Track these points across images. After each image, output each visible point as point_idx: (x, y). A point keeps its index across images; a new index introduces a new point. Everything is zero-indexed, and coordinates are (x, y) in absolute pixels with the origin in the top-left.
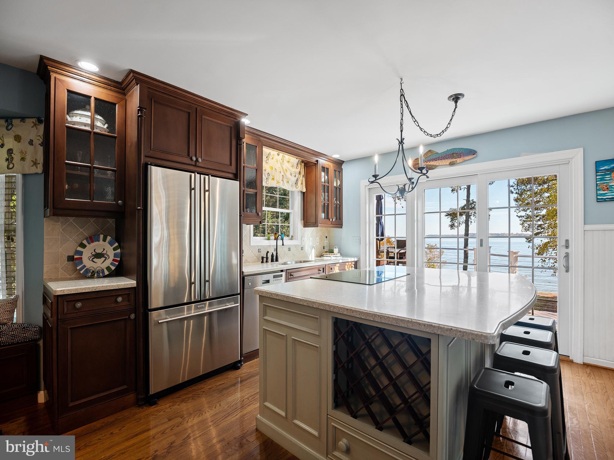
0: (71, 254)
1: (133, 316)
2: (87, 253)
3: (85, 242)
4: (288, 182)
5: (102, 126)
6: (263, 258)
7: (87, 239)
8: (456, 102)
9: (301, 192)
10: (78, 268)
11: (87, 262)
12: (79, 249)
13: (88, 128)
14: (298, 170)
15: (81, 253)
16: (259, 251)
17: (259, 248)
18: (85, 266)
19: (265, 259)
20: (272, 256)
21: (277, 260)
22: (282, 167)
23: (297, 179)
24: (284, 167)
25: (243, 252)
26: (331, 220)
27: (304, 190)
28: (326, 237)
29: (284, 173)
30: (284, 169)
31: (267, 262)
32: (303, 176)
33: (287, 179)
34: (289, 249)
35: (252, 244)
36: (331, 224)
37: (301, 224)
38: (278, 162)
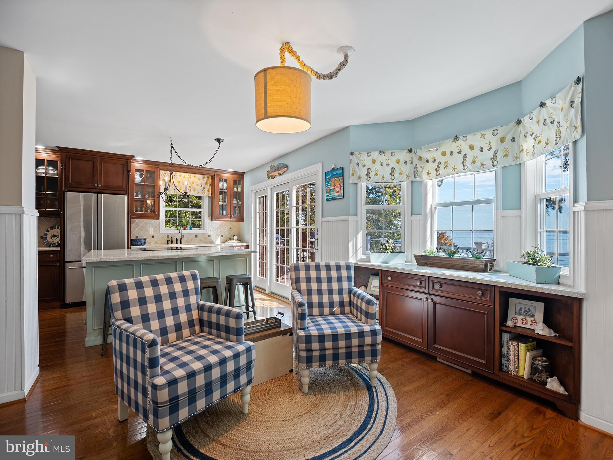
0: (42, 235)
1: (58, 264)
2: (49, 234)
3: (49, 229)
4: (195, 191)
5: (53, 172)
6: (168, 241)
7: (50, 228)
8: (219, 143)
9: (208, 197)
10: (44, 242)
11: (49, 239)
12: (46, 233)
13: (44, 175)
14: (205, 181)
15: (46, 235)
16: (168, 236)
17: (168, 235)
18: (47, 241)
19: (170, 242)
20: (177, 240)
21: (181, 243)
22: (189, 181)
23: (204, 188)
24: (191, 181)
25: (153, 237)
26: (229, 216)
27: (210, 195)
28: (230, 228)
29: (191, 185)
30: (191, 182)
31: (171, 244)
32: (210, 185)
33: (194, 188)
34: (196, 236)
35: (161, 232)
36: (230, 219)
37: (208, 219)
38: (185, 178)
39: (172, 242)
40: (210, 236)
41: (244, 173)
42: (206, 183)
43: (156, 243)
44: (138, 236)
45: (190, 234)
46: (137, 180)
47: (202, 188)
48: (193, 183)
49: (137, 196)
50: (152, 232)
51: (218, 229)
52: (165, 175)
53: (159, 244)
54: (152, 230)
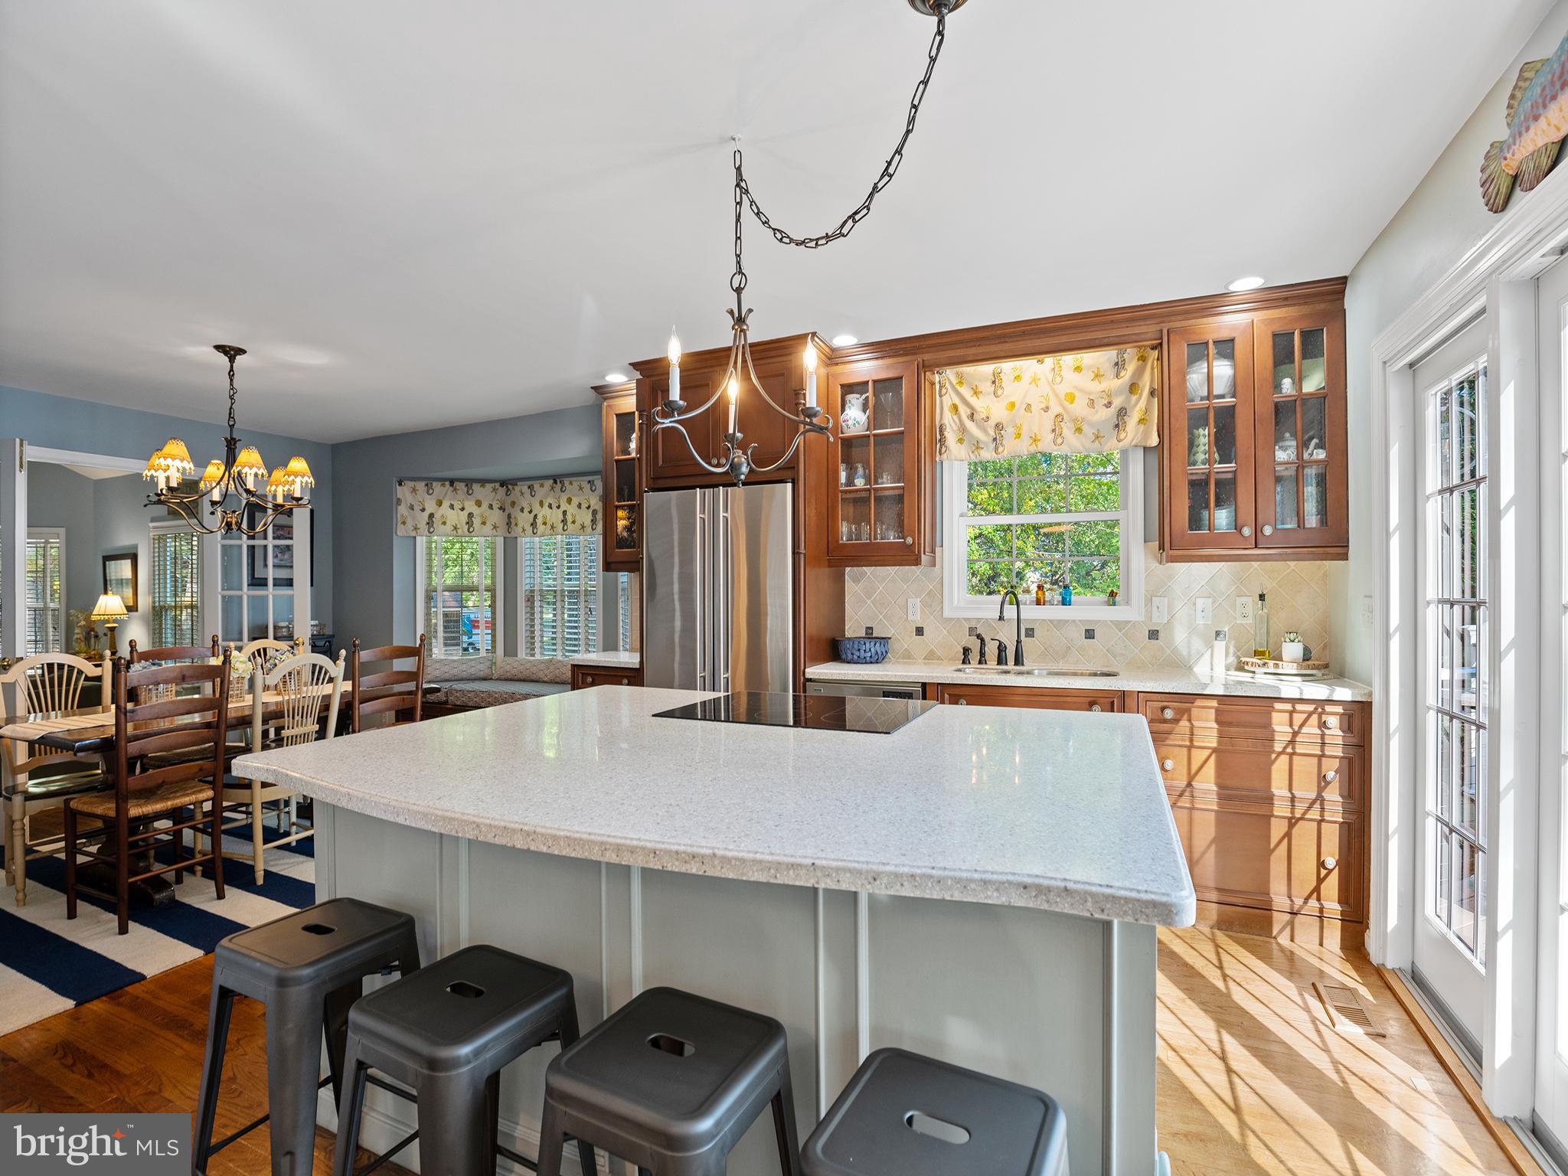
4: (1079, 430)
6: (966, 651)
9: (1145, 449)
14: (1128, 376)
16: (969, 632)
17: (972, 625)
19: (975, 656)
20: (1002, 648)
21: (1018, 660)
22: (1054, 390)
23: (1122, 413)
24: (1063, 389)
25: (920, 631)
26: (1247, 531)
27: (1154, 441)
29: (1064, 407)
30: (1062, 395)
31: (980, 662)
32: (1152, 393)
33: (1075, 420)
34: (1090, 634)
35: (947, 614)
36: (1256, 547)
37: (1146, 555)
38: (1039, 383)
39: (982, 654)
40: (1153, 635)
41: (1343, 281)
42: (1133, 388)
43: (931, 657)
44: (871, 628)
45: (1059, 624)
46: (850, 423)
47: (1113, 410)
48: (1071, 398)
49: (850, 481)
50: (916, 618)
51: (1200, 602)
52: (957, 387)
53: (939, 658)
54: (915, 605)
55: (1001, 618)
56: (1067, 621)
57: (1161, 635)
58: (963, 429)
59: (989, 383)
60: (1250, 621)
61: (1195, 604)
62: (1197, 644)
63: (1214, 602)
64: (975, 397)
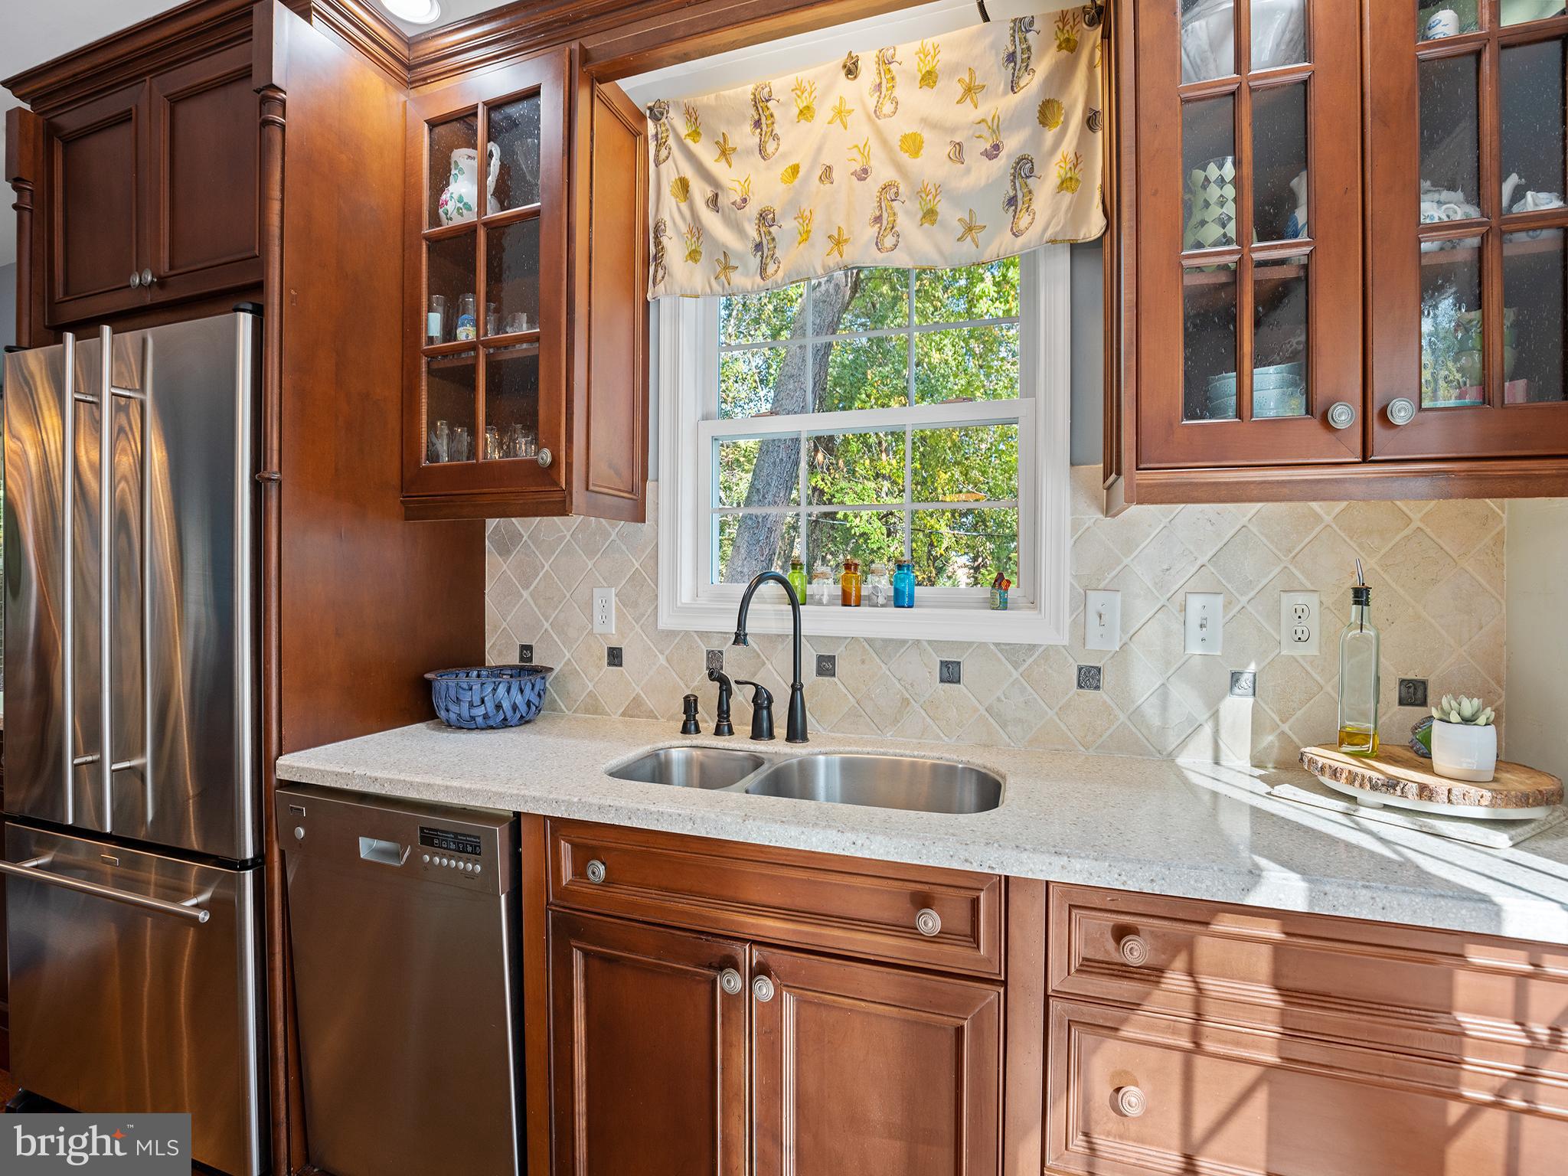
16: (712, 663)
17: (715, 644)
20: (762, 701)
21: (795, 728)
22: (880, 133)
23: (1024, 168)
24: (897, 127)
25: (615, 656)
26: (1344, 416)
27: (1094, 226)
28: (1361, 596)
29: (899, 167)
30: (895, 141)
31: (718, 730)
32: (1091, 121)
33: (920, 193)
34: (950, 673)
35: (665, 622)
36: (1365, 460)
37: (1073, 496)
38: (849, 120)
39: (723, 712)
40: (1089, 677)
42: (1047, 111)
43: (634, 711)
44: (530, 649)
45: (887, 648)
47: (1003, 162)
48: (913, 145)
49: (447, 333)
50: (609, 629)
51: (1195, 603)
52: (689, 142)
53: (651, 715)
54: (607, 599)
55: (740, 638)
56: (904, 642)
57: (1106, 679)
58: (698, 230)
59: (748, 128)
60: (1311, 649)
61: (1184, 609)
62: (1186, 700)
63: (1227, 605)
64: (723, 163)
